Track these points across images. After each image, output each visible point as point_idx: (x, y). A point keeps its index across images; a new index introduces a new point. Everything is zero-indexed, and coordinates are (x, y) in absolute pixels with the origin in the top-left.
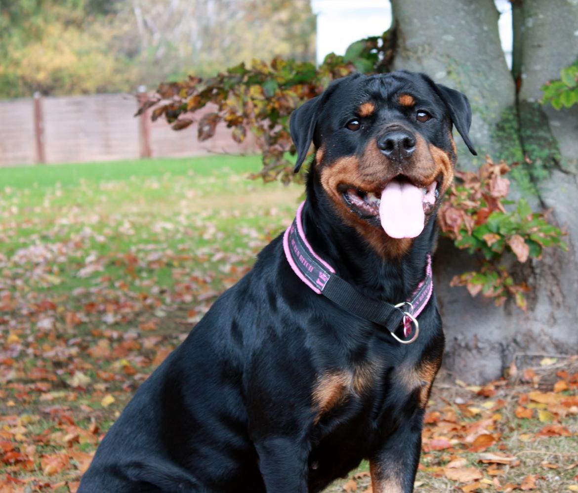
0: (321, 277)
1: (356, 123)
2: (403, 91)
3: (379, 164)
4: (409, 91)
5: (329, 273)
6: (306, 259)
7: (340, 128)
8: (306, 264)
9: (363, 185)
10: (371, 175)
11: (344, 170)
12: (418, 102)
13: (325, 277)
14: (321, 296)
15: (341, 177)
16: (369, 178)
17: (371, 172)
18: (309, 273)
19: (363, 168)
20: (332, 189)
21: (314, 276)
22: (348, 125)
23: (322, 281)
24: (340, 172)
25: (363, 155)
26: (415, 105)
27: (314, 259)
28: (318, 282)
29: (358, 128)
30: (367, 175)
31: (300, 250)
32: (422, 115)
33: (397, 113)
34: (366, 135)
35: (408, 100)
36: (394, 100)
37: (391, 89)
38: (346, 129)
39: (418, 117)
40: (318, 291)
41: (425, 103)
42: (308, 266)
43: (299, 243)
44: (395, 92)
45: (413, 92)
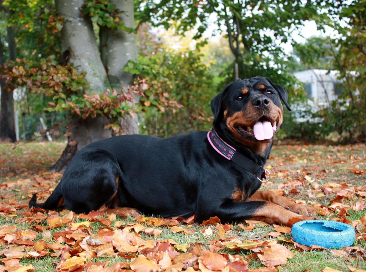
0: (230, 153)
1: (241, 97)
2: (260, 83)
3: (254, 112)
4: (262, 83)
5: (234, 151)
6: (222, 145)
7: (234, 100)
8: (222, 148)
9: (246, 123)
10: (250, 117)
11: (236, 118)
12: (267, 87)
13: (232, 153)
14: (231, 161)
15: (235, 121)
16: (248, 119)
17: (251, 116)
18: (224, 152)
19: (247, 115)
20: (232, 127)
21: (227, 153)
22: (237, 99)
23: (231, 155)
24: (235, 119)
25: (246, 109)
26: (266, 88)
27: (226, 145)
28: (229, 155)
29: (241, 99)
30: (248, 118)
31: (218, 142)
32: (270, 92)
33: (258, 92)
34: (246, 102)
35: (263, 87)
36: (256, 87)
37: (254, 83)
38: (236, 101)
39: (267, 94)
40: (229, 159)
41: (269, 87)
42: (224, 149)
43: (218, 139)
44: (257, 83)
45: (264, 83)
